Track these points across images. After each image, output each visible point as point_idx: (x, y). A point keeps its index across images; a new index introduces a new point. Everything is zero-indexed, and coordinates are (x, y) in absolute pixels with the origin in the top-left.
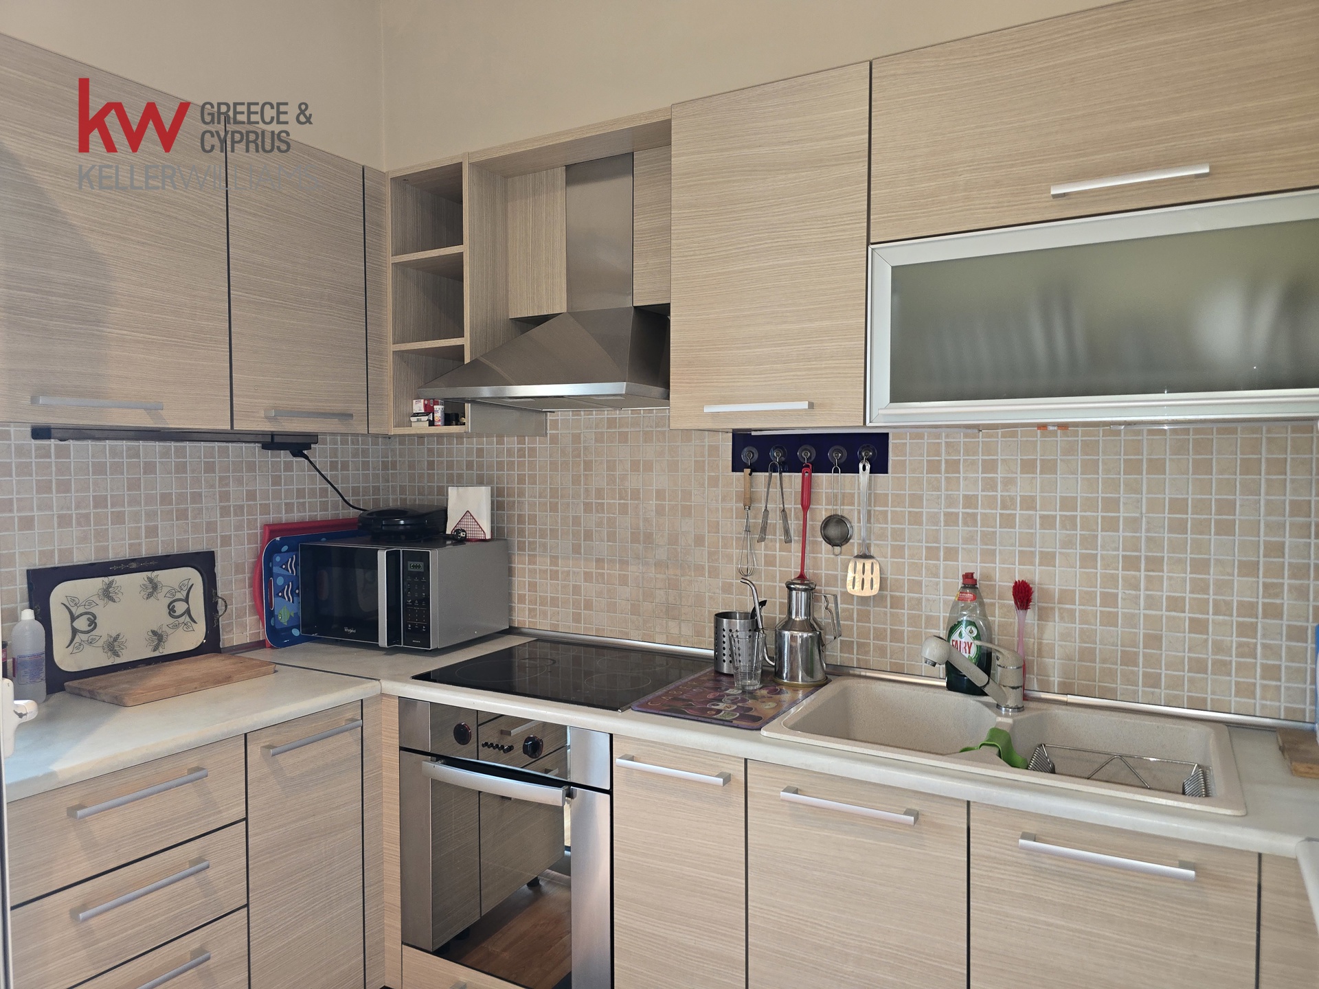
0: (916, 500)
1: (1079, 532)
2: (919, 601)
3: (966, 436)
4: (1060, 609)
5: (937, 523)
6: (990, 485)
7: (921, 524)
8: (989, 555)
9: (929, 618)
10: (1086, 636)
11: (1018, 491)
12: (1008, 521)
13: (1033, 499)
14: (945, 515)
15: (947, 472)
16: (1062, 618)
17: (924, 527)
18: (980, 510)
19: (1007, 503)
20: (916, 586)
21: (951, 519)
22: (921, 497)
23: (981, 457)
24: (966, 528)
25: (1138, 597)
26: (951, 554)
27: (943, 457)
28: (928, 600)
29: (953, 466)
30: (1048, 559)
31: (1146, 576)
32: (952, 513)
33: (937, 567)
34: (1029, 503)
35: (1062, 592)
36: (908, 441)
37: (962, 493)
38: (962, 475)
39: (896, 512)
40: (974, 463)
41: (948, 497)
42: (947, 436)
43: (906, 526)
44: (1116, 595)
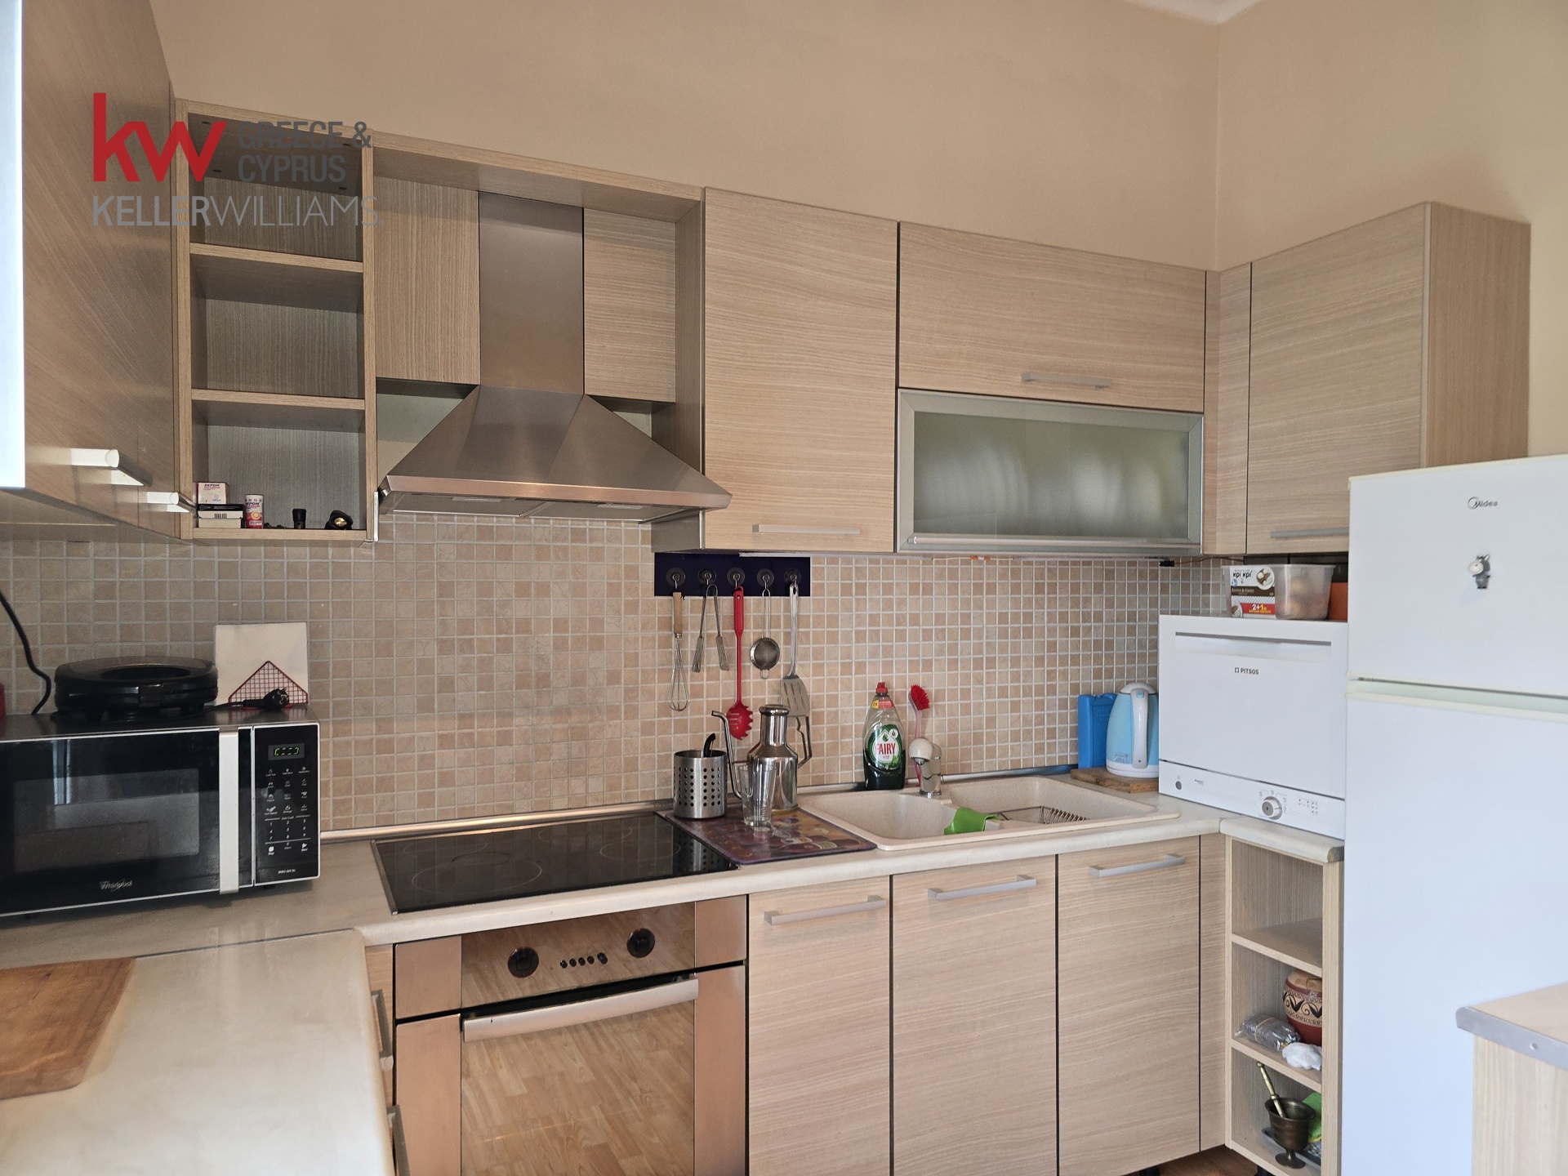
0: (833, 621)
1: (947, 642)
2: (836, 713)
3: (871, 562)
4: (936, 705)
5: (850, 641)
6: (888, 605)
7: (837, 642)
8: (888, 666)
9: (843, 728)
10: (952, 725)
11: (908, 611)
12: (901, 636)
13: (917, 616)
14: (856, 633)
15: (857, 594)
16: (937, 713)
17: (840, 645)
18: (881, 628)
19: (900, 621)
20: (833, 701)
21: (860, 637)
22: (837, 618)
23: (881, 581)
24: (872, 644)
25: (982, 690)
26: (861, 667)
27: (854, 581)
28: (843, 712)
29: (861, 589)
30: (927, 665)
31: (987, 673)
32: (861, 631)
33: (850, 681)
34: (915, 620)
35: (937, 691)
36: (825, 565)
37: (868, 612)
38: (868, 597)
39: (817, 632)
40: (877, 586)
41: (858, 616)
42: (856, 562)
43: (825, 645)
44: (969, 689)
